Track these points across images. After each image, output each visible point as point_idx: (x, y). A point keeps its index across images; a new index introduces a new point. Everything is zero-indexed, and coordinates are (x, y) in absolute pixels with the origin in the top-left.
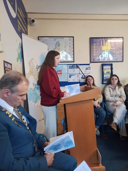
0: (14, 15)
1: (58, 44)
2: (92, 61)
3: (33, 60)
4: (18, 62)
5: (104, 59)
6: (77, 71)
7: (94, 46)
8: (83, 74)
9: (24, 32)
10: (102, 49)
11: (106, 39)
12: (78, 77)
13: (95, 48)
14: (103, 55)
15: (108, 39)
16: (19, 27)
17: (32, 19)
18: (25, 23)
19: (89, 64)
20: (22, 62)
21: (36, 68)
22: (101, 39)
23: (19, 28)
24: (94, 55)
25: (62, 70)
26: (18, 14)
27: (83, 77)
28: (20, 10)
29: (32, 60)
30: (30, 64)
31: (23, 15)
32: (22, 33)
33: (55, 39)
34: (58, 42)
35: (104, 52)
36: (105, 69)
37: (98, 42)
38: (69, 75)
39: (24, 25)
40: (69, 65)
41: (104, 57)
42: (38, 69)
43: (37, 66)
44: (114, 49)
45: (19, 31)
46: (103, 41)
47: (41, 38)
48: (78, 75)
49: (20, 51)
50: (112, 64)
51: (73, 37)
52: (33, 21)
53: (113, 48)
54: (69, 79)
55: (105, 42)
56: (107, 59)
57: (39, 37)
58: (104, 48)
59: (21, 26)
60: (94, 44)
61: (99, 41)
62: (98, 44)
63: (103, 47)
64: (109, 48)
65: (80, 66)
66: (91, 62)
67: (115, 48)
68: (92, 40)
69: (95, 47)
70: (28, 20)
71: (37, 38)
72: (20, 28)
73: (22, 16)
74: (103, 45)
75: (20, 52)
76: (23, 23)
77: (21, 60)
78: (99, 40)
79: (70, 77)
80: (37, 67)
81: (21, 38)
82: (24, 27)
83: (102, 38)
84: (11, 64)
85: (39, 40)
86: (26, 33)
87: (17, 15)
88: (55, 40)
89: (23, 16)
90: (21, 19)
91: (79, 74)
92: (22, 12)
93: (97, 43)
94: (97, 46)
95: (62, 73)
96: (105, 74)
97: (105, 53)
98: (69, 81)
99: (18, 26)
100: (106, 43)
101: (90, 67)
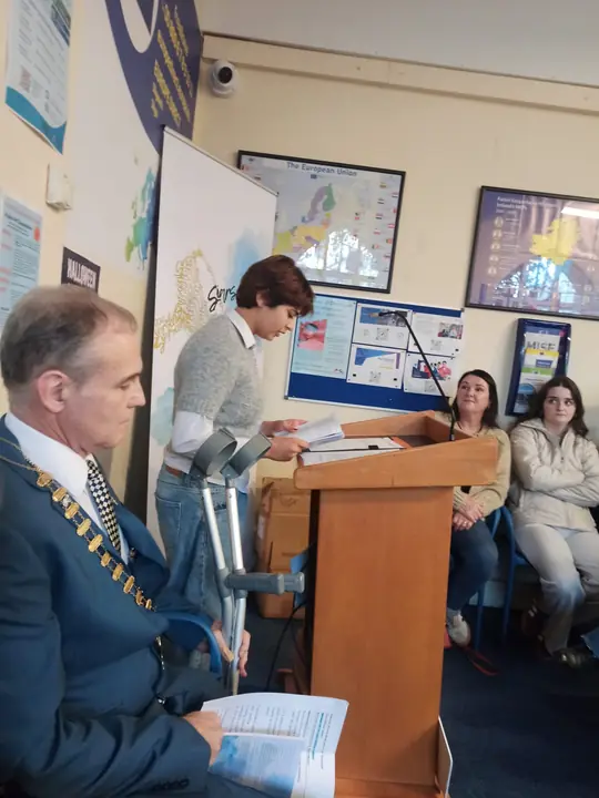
0: (141, 39)
1: (326, 197)
2: (474, 299)
3: (198, 259)
4: (128, 258)
5: (533, 295)
6: (395, 335)
7: (494, 228)
8: (421, 353)
9: (178, 125)
10: (532, 250)
11: (559, 202)
12: (397, 367)
13: (501, 241)
14: (532, 275)
15: (570, 203)
16: (154, 97)
17: (223, 64)
18: (188, 82)
19: (457, 314)
20: (147, 262)
21: (210, 299)
22: (534, 202)
23: (157, 105)
24: (490, 271)
25: (325, 321)
26: (159, 36)
27: (422, 369)
28: (172, 18)
29: (194, 258)
30: (181, 276)
31: (184, 43)
32: (167, 128)
33: (315, 173)
34: (327, 191)
35: (537, 262)
36: (529, 346)
37: (519, 211)
38: (358, 349)
39: (179, 90)
40: (361, 305)
41: (533, 283)
42: (215, 303)
43: (215, 291)
44: (590, 255)
45: (156, 115)
46: (540, 210)
47: (251, 160)
48: (399, 355)
49: (143, 211)
50: (568, 326)
51: (403, 174)
52: (226, 75)
53: (585, 250)
54: (354, 368)
55: (553, 217)
56: (545, 296)
57: (242, 153)
58: (540, 243)
59: (166, 92)
60: (498, 222)
61: (523, 207)
62: (514, 224)
63: (536, 238)
64: (567, 248)
65: (411, 317)
66: (468, 304)
67: (594, 251)
68: (489, 200)
69: (497, 234)
70: (204, 67)
71: (232, 160)
72: (160, 102)
73: (176, 45)
74: (538, 230)
75: (144, 215)
76: (176, 79)
77: (144, 252)
78: (522, 204)
79: (359, 361)
80: (214, 294)
81: (160, 151)
82: (182, 97)
83: (540, 195)
84: (97, 269)
85: (239, 171)
86: (186, 130)
87: (154, 41)
88: (314, 177)
89: (181, 46)
90: (169, 61)
91: (403, 354)
92: (180, 28)
93: (511, 216)
94: (508, 229)
95: (327, 335)
96: (529, 370)
97: (540, 266)
98: (352, 380)
99: (155, 91)
100: (556, 222)
101: (459, 328)
